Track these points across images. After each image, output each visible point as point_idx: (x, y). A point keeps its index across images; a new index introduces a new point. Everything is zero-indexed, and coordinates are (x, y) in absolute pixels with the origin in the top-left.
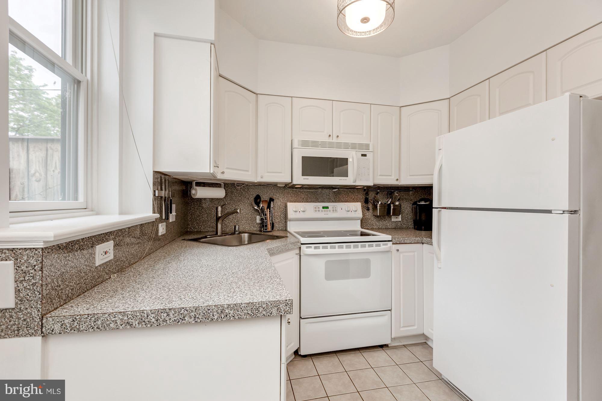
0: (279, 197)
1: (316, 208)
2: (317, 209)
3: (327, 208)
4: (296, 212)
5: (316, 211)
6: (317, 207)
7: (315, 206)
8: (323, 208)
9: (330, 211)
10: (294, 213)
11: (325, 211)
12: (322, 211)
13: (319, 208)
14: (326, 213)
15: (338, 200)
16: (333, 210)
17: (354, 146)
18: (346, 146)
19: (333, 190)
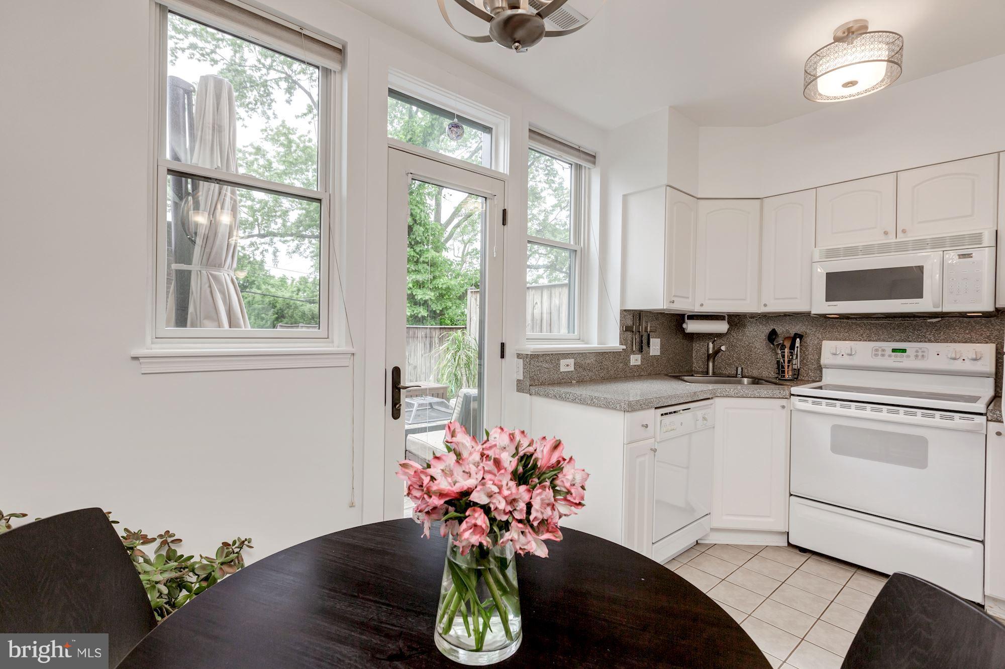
0: (815, 332)
1: (877, 350)
2: (880, 353)
3: (904, 351)
4: (835, 354)
5: (876, 355)
6: (880, 349)
7: (875, 348)
8: (894, 350)
9: (908, 356)
10: (831, 356)
11: (896, 356)
12: (890, 356)
13: (883, 350)
14: (899, 359)
15: (942, 337)
16: (917, 356)
17: (938, 243)
18: (920, 245)
19: (929, 321)
